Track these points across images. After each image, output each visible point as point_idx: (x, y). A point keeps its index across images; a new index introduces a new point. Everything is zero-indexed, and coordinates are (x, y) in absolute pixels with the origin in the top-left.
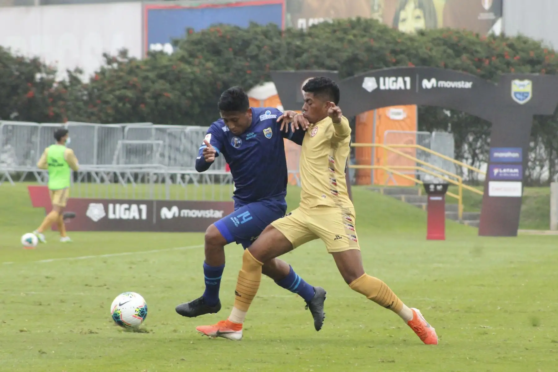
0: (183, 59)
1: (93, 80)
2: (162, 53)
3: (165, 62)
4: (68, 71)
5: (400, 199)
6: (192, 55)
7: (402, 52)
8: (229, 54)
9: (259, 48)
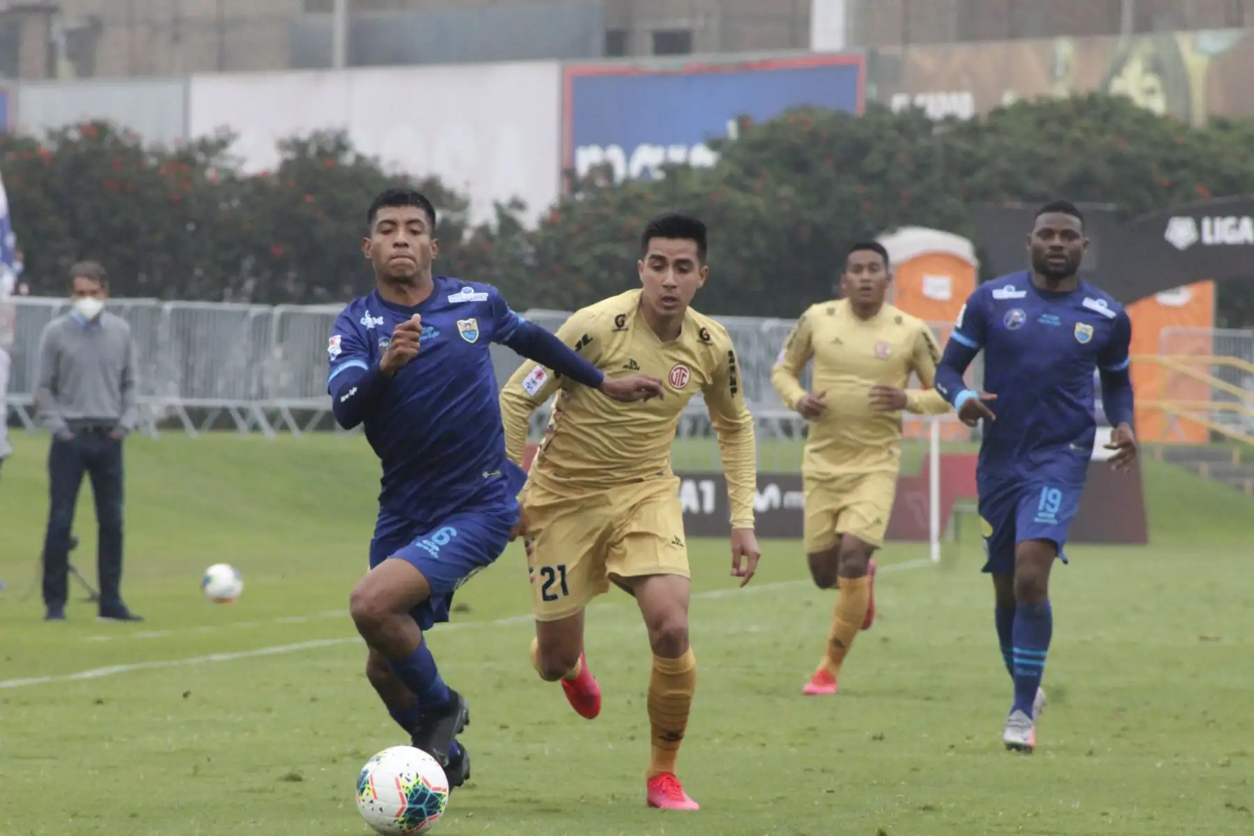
0: (731, 181)
1: (546, 224)
2: (686, 167)
3: (694, 186)
4: (498, 207)
5: (1196, 471)
6: (750, 171)
7: (1184, 164)
8: (826, 169)
9: (889, 157)
